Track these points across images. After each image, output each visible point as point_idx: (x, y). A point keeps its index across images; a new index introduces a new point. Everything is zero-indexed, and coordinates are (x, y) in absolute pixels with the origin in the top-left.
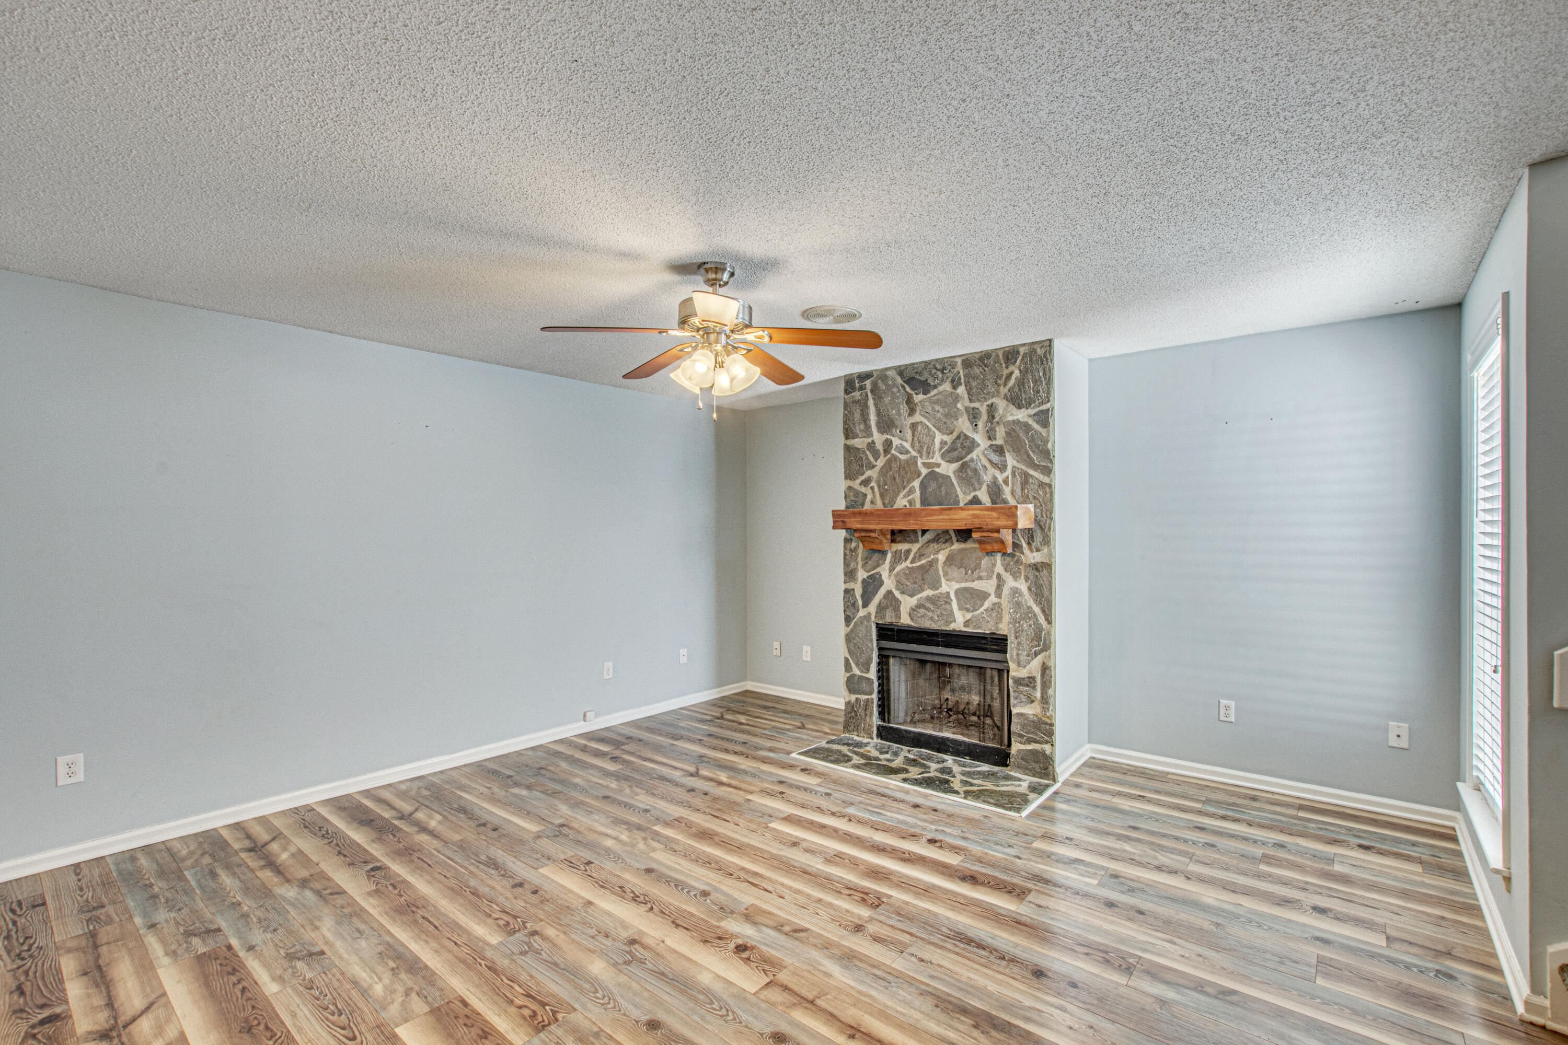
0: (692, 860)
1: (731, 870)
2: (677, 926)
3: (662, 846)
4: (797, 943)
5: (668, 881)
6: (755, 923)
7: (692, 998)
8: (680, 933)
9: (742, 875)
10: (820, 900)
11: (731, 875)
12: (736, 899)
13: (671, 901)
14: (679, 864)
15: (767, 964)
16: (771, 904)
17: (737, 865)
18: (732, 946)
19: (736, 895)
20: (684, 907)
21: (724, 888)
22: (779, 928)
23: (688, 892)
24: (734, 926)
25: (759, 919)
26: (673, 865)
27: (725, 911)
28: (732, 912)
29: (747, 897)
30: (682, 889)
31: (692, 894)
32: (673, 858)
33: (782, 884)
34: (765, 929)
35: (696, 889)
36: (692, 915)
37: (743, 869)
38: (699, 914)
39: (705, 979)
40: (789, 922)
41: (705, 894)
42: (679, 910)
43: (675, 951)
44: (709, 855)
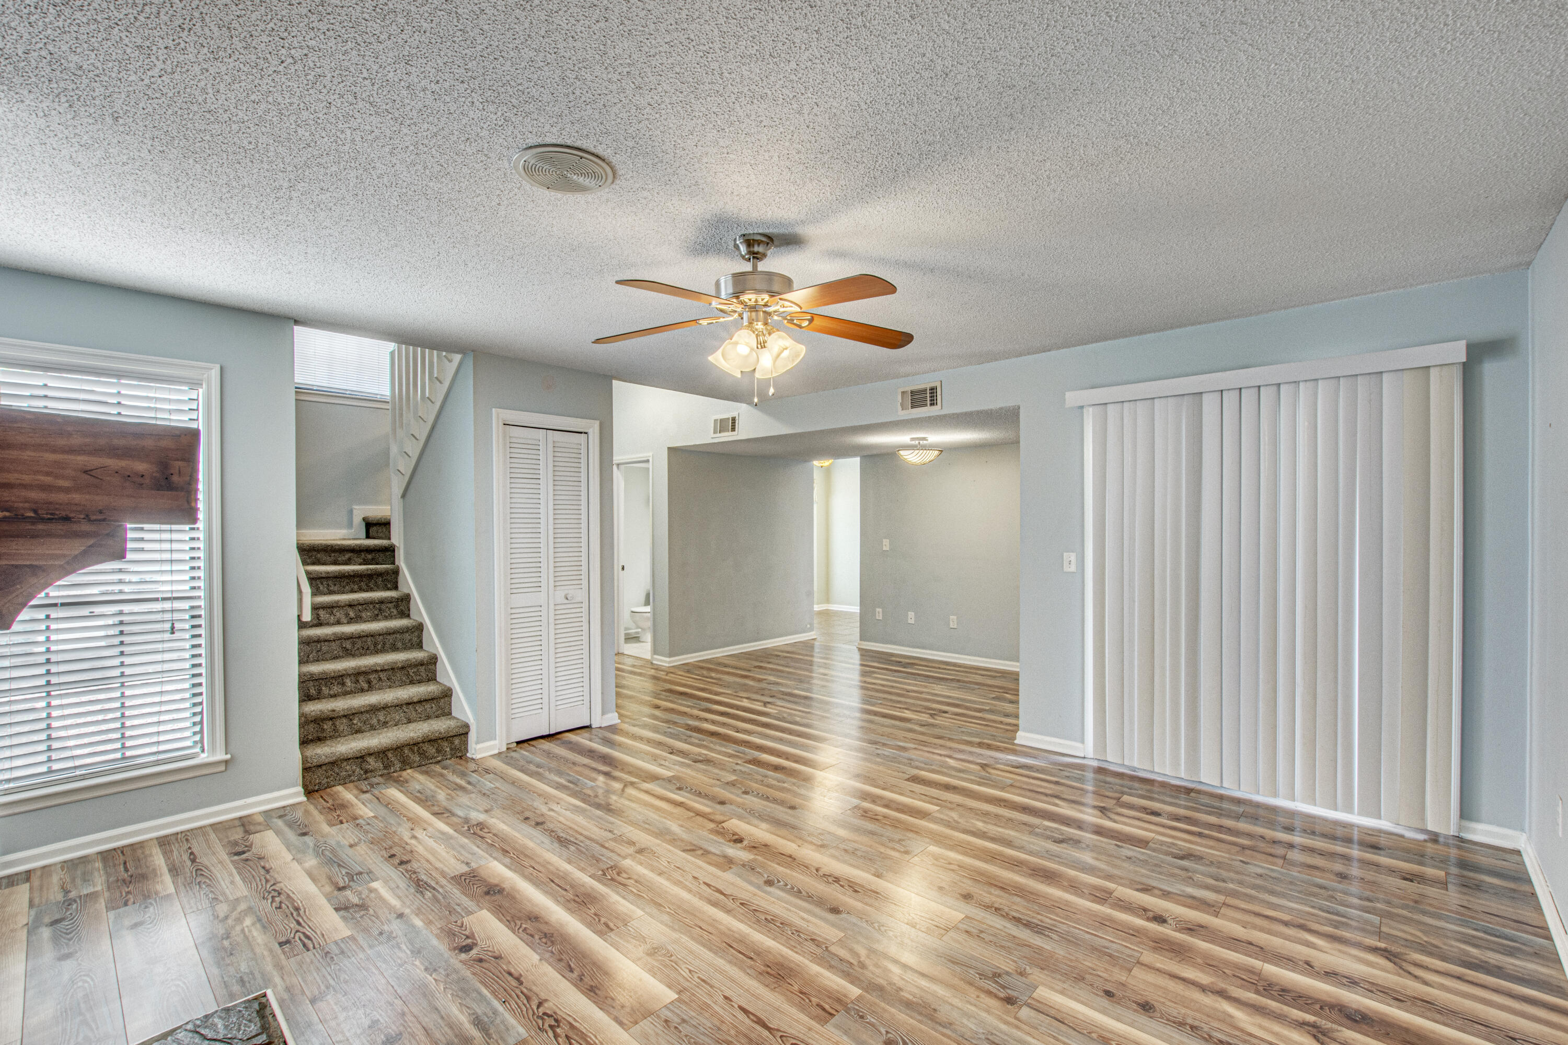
0: (789, 925)
1: (742, 910)
2: (790, 856)
3: (833, 949)
4: (695, 842)
5: (809, 898)
6: (725, 857)
7: (773, 818)
8: (788, 852)
9: (730, 904)
10: (660, 874)
11: (742, 904)
12: (739, 877)
13: (802, 877)
14: (803, 919)
15: (721, 832)
16: (706, 871)
17: (735, 917)
18: (745, 843)
19: (739, 882)
20: (788, 871)
21: (751, 888)
22: (706, 853)
23: (786, 885)
24: (744, 855)
25: (721, 860)
26: (810, 918)
27: (750, 867)
28: (744, 866)
29: (730, 880)
30: (793, 888)
31: (782, 883)
32: (812, 928)
33: (690, 891)
34: (718, 852)
35: (779, 888)
36: (779, 864)
37: (728, 911)
38: (772, 864)
39: (764, 825)
40: (696, 857)
41: (769, 883)
42: (792, 869)
43: (788, 840)
44: (769, 933)
